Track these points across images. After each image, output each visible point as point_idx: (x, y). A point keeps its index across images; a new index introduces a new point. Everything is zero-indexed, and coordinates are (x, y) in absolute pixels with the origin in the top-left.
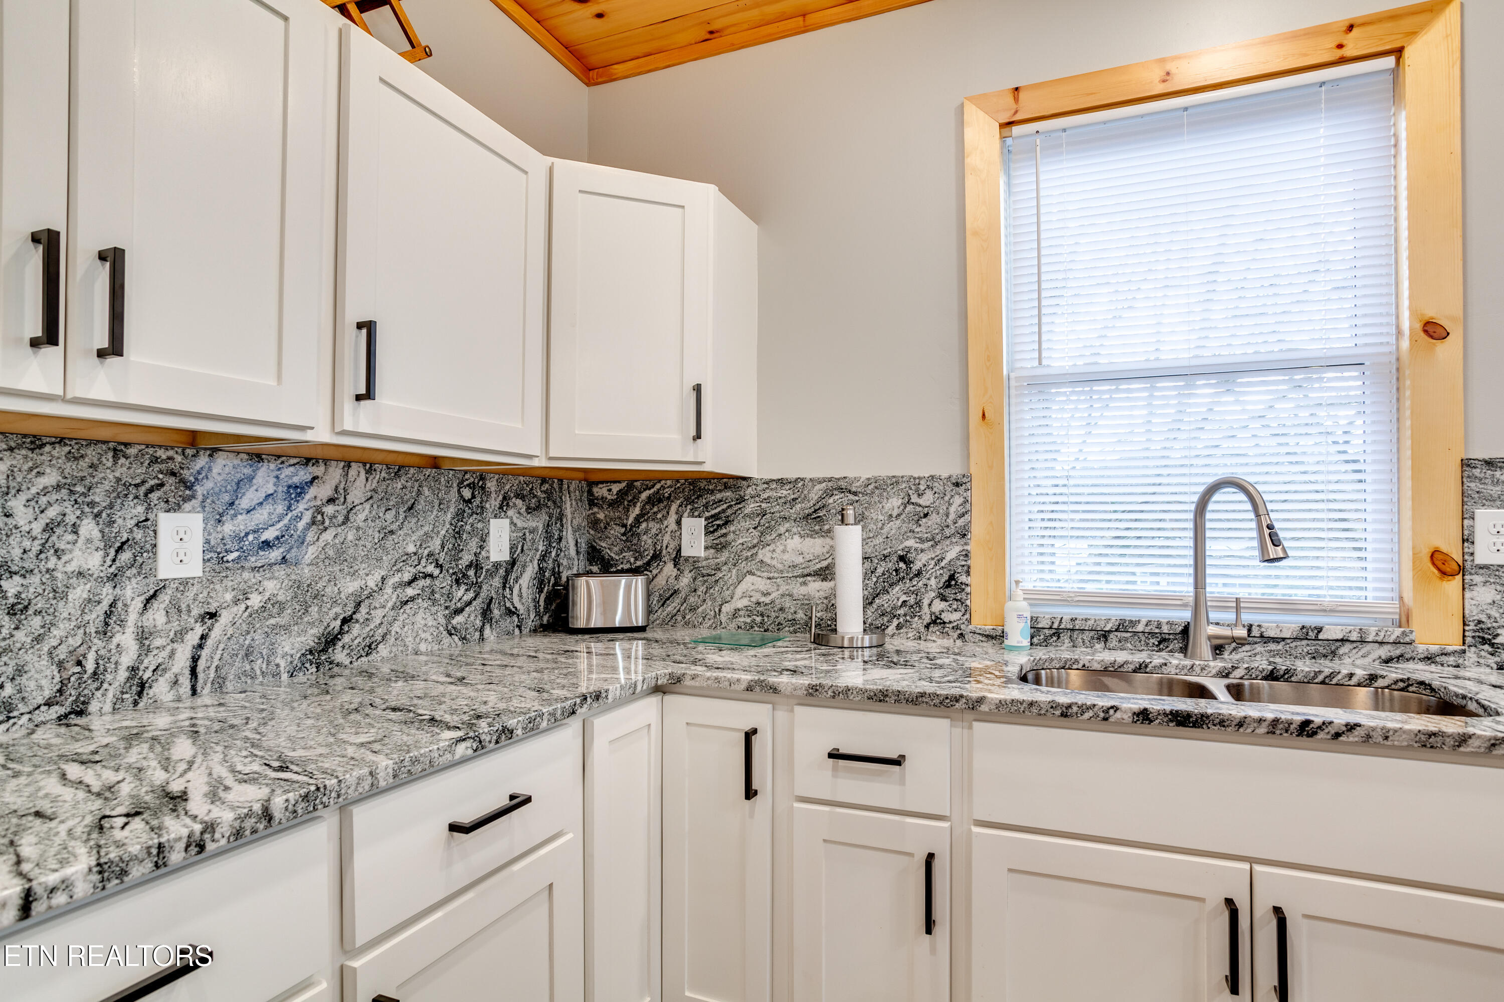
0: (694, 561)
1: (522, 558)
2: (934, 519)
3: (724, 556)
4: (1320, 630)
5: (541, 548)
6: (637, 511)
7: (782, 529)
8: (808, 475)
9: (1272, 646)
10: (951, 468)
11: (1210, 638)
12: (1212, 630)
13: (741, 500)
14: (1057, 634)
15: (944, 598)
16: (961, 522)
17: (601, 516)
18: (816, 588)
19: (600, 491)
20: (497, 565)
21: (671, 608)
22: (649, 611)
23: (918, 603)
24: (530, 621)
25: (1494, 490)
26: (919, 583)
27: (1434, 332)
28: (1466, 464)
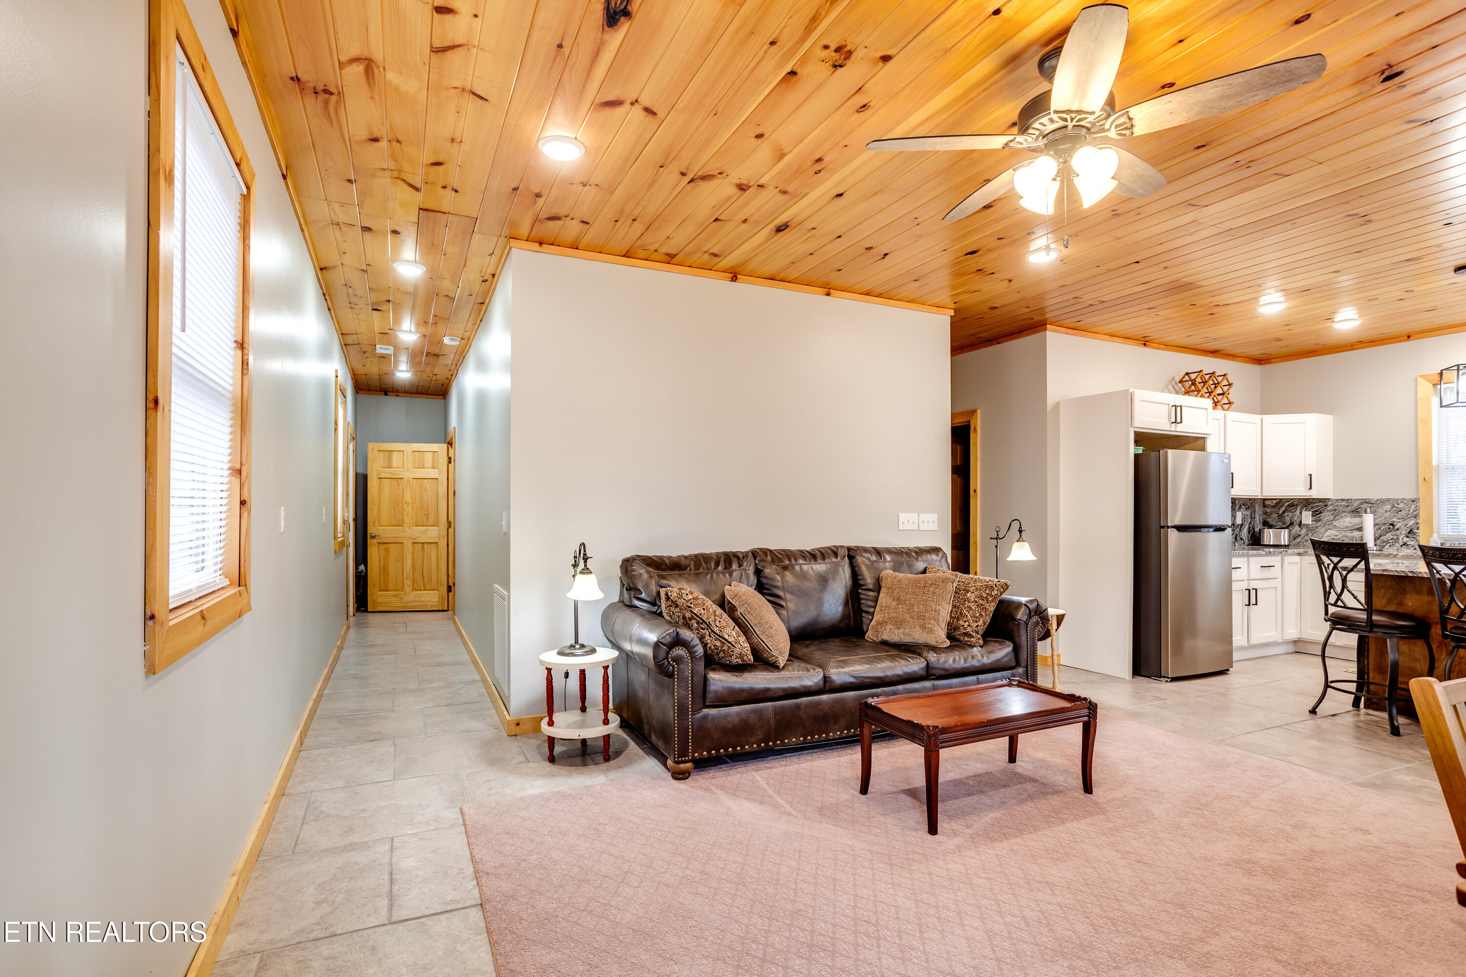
0: (1307, 526)
1: (1245, 523)
2: (1404, 512)
3: (1320, 523)
5: (1250, 521)
6: (1283, 509)
7: (1343, 515)
8: (1353, 498)
10: (1411, 496)
13: (1326, 506)
15: (1407, 537)
16: (1415, 513)
17: (1268, 511)
18: (1358, 533)
19: (1266, 502)
20: (1238, 525)
21: (1298, 540)
22: (1290, 541)
23: (1398, 539)
24: (1247, 542)
26: (1398, 532)
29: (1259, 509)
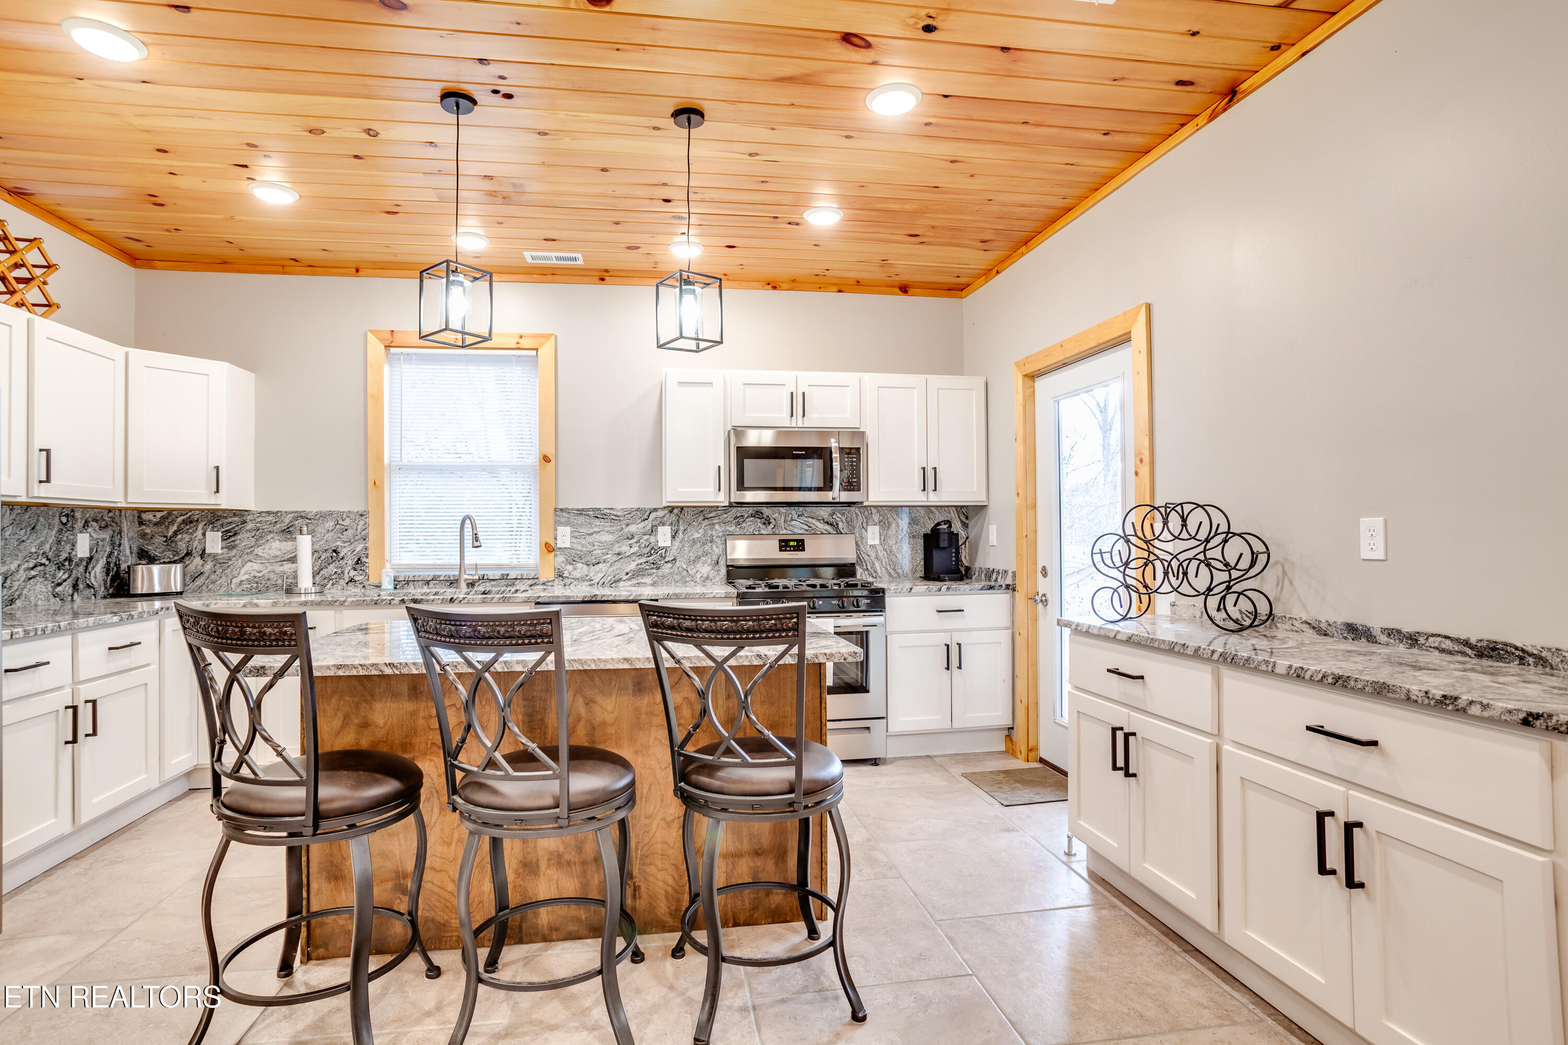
0: (214, 557)
1: (97, 556)
2: (350, 532)
3: (233, 552)
4: (508, 575)
5: (108, 550)
6: (175, 528)
7: (269, 538)
8: (284, 510)
9: (492, 583)
10: (358, 507)
11: (466, 580)
12: (466, 577)
13: (244, 522)
14: (408, 582)
15: (355, 570)
16: (363, 533)
17: (148, 531)
18: (288, 567)
19: (145, 516)
20: (82, 560)
21: (199, 582)
22: (184, 584)
23: (343, 573)
24: (102, 591)
25: (563, 520)
26: (343, 563)
27: (546, 459)
28: (556, 510)
29: (129, 529)
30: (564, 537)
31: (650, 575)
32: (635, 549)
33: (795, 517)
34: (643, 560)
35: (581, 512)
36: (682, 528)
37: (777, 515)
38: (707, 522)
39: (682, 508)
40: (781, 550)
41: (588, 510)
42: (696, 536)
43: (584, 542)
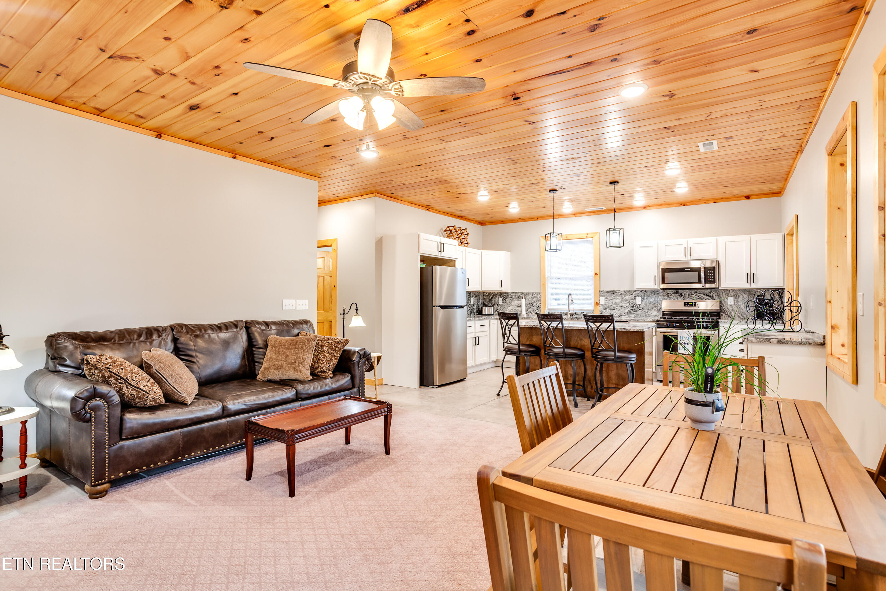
0: (500, 305)
1: (475, 304)
3: (505, 304)
4: (584, 313)
5: (477, 303)
6: (491, 297)
7: (514, 300)
8: (518, 291)
10: (538, 291)
11: (570, 314)
13: (508, 295)
15: (537, 310)
16: (540, 299)
17: (485, 298)
18: (519, 308)
19: (485, 294)
20: (472, 305)
22: (494, 313)
23: (534, 310)
24: (476, 314)
25: (602, 295)
26: (534, 307)
27: (596, 274)
28: (599, 291)
29: (481, 297)
30: (602, 300)
31: (634, 314)
32: (628, 305)
33: (693, 293)
34: (631, 309)
35: (608, 292)
36: (646, 298)
37: (685, 293)
38: (655, 295)
39: (646, 290)
40: (685, 306)
41: (611, 291)
42: (651, 300)
43: (609, 302)
